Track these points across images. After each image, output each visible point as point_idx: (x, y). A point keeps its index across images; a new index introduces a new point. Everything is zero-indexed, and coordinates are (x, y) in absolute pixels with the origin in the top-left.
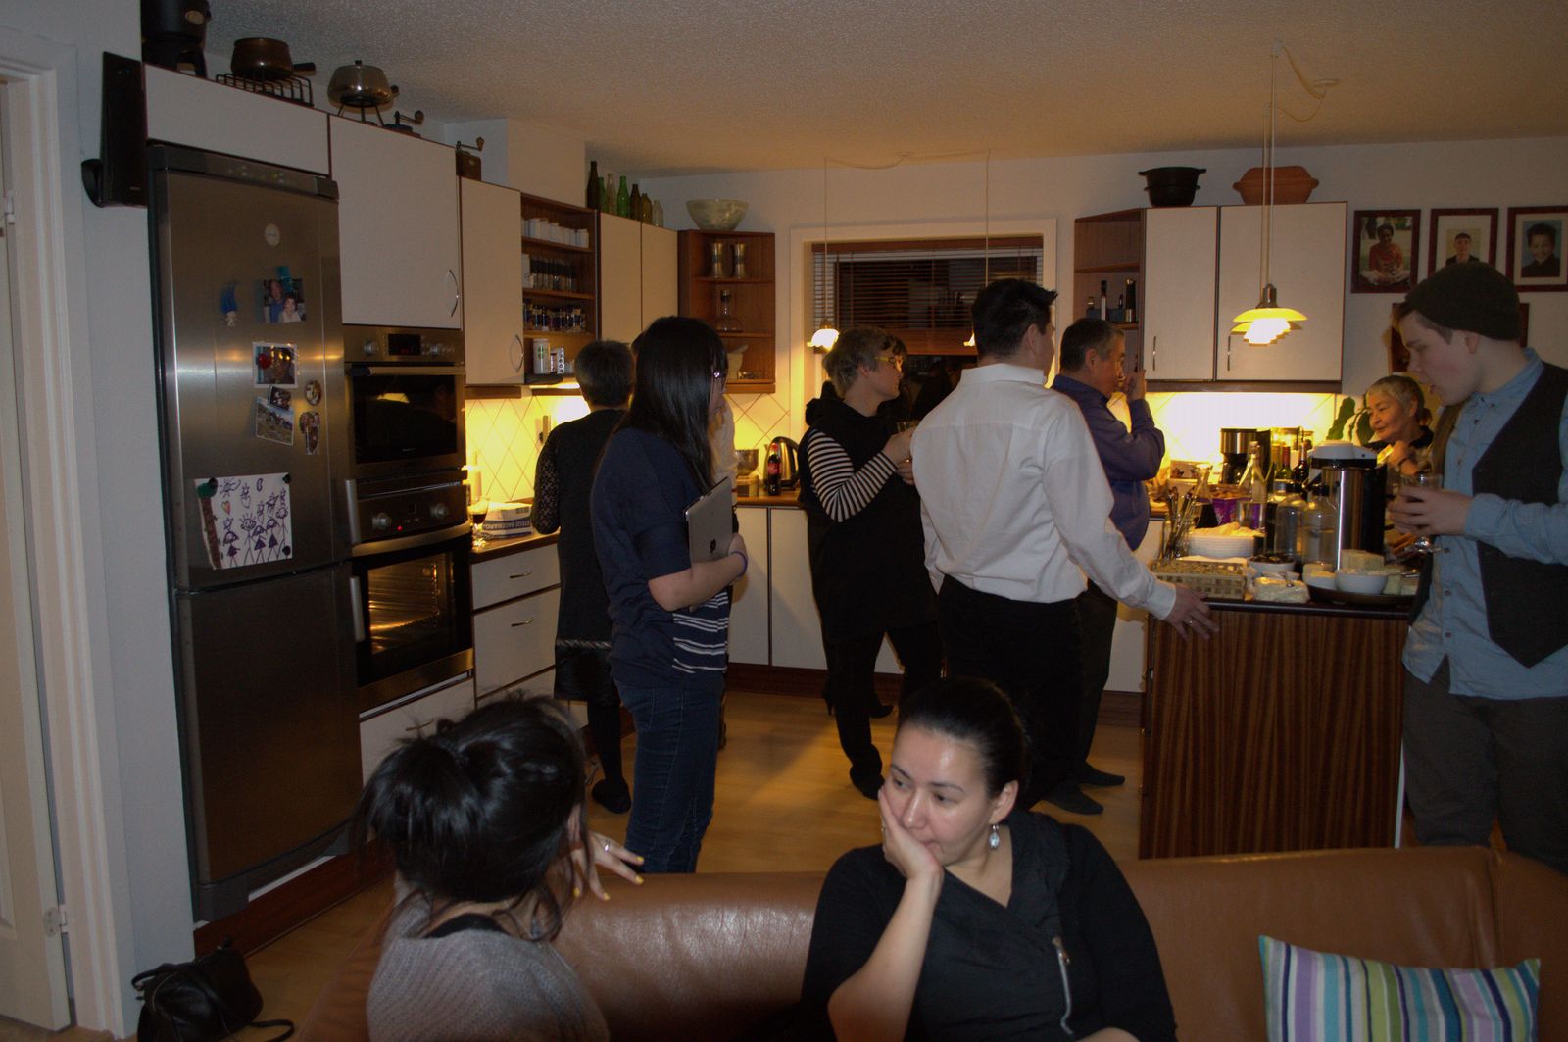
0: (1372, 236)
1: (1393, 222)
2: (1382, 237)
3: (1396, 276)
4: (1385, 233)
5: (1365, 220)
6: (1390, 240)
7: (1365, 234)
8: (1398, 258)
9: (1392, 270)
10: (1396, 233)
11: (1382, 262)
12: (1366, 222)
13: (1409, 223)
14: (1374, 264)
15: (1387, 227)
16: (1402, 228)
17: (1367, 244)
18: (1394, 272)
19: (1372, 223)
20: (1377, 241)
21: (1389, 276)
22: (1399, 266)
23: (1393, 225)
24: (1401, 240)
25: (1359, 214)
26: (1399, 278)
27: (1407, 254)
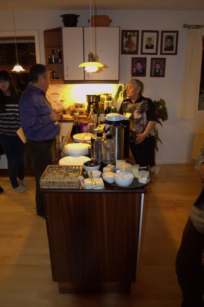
0: (126, 38)
1: (132, 34)
4: (129, 37)
5: (124, 33)
6: (131, 39)
7: (124, 37)
8: (133, 44)
10: (132, 37)
11: (129, 45)
13: (136, 34)
14: (127, 46)
15: (130, 35)
16: (134, 35)
17: (125, 40)
18: (132, 49)
19: (126, 34)
20: (128, 39)
22: (133, 47)
25: (123, 31)
27: (135, 43)
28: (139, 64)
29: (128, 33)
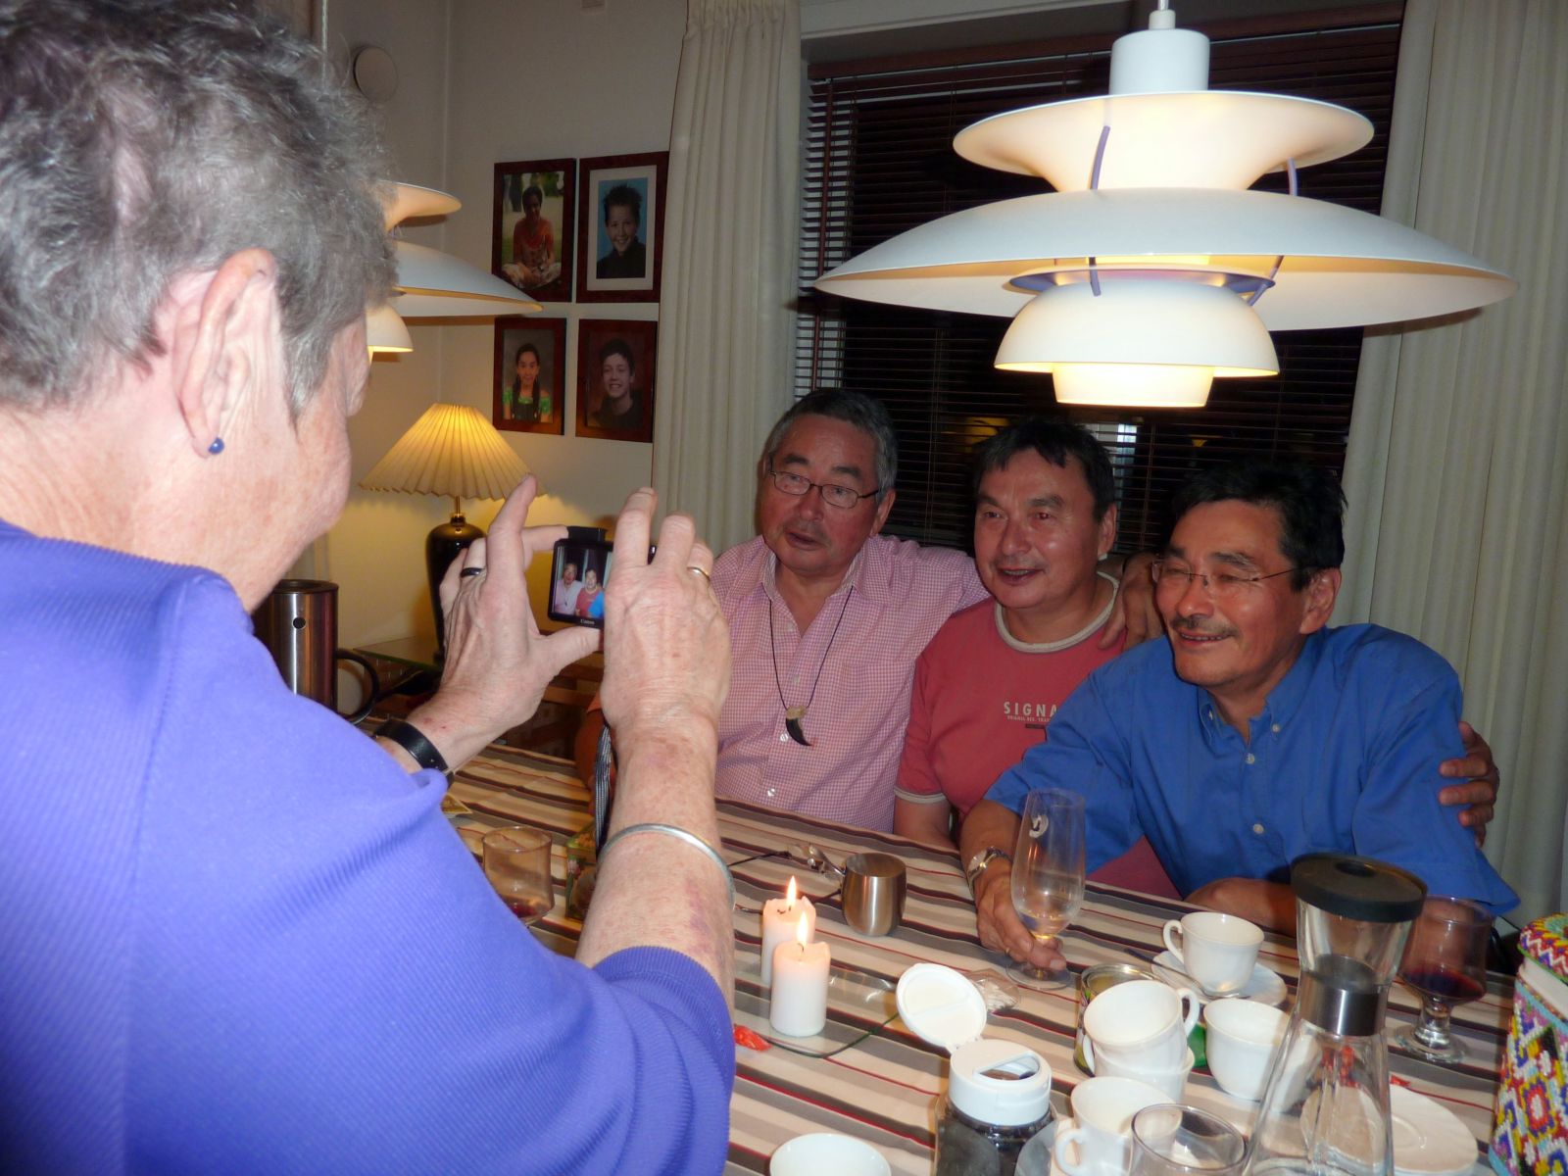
1: (541, 182)
2: (528, 208)
3: (545, 274)
4: (530, 201)
5: (508, 178)
6: (537, 213)
7: (508, 204)
8: (549, 241)
9: (540, 264)
10: (544, 199)
11: (528, 249)
12: (509, 184)
13: (560, 184)
14: (519, 256)
15: (534, 191)
16: (552, 191)
17: (512, 219)
18: (542, 268)
19: (518, 184)
20: (521, 215)
21: (538, 274)
22: (549, 256)
23: (541, 187)
24: (551, 210)
25: (501, 170)
26: (548, 276)
27: (557, 236)
28: (615, 360)
29: (526, 180)
